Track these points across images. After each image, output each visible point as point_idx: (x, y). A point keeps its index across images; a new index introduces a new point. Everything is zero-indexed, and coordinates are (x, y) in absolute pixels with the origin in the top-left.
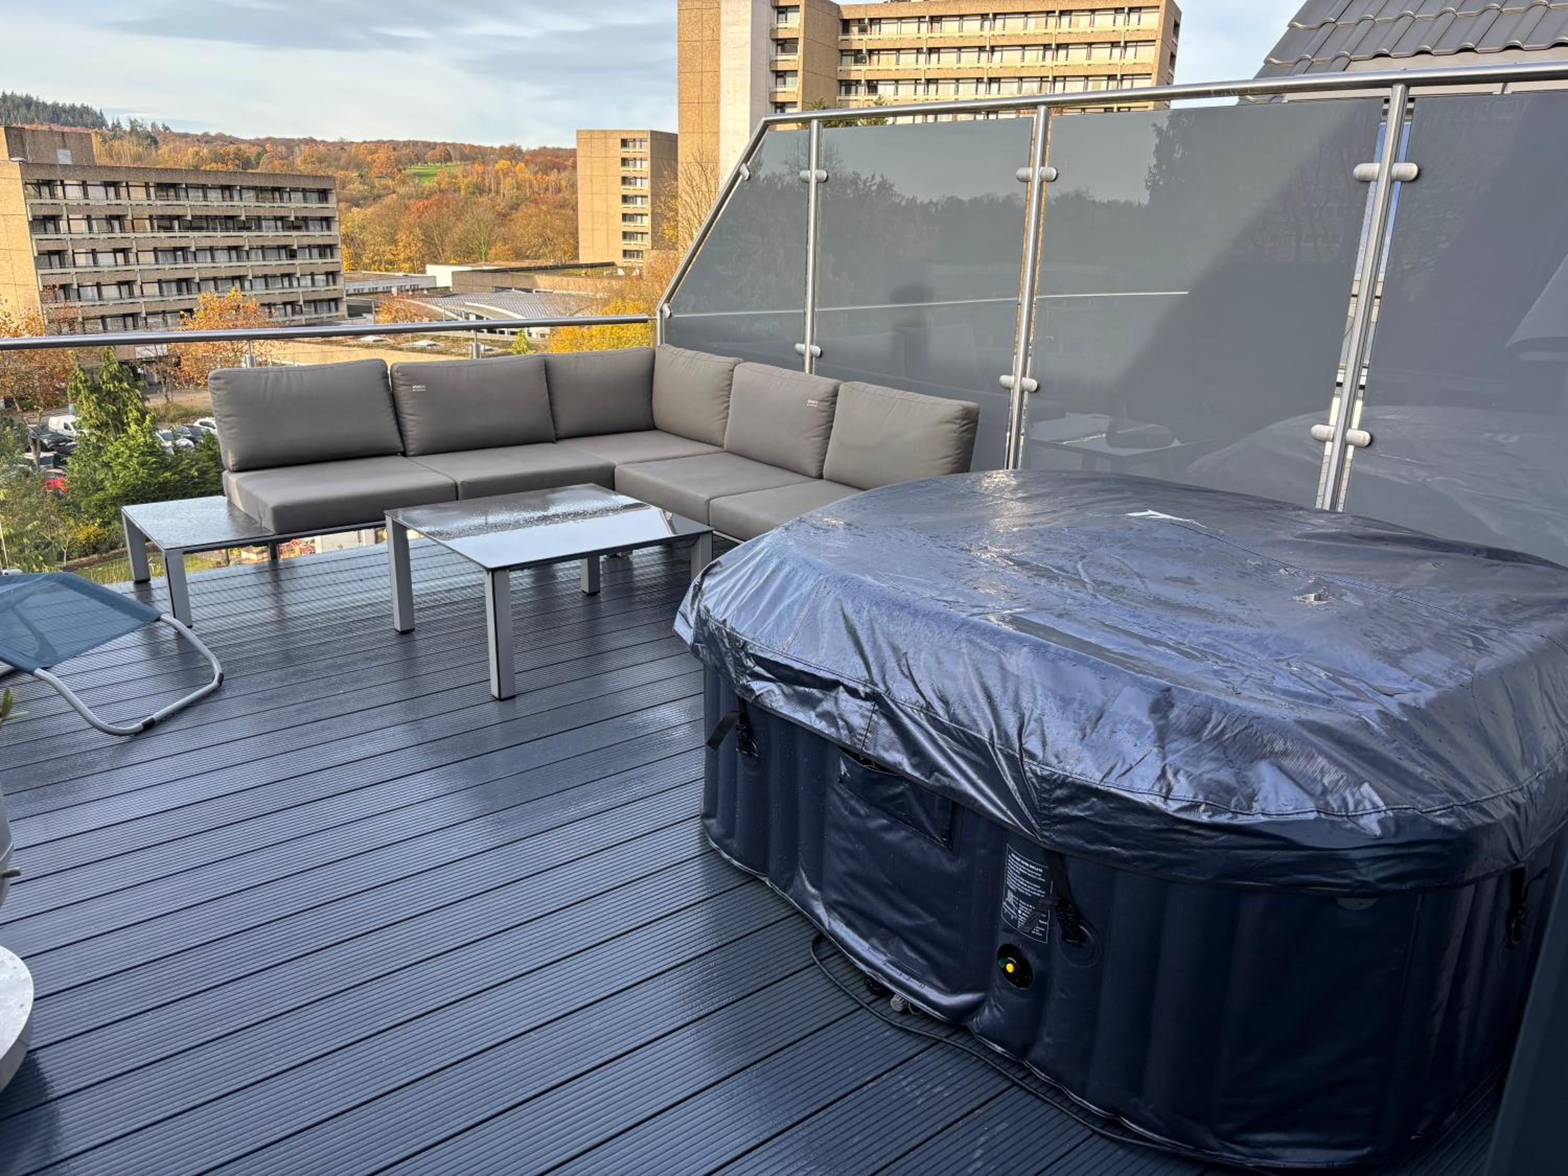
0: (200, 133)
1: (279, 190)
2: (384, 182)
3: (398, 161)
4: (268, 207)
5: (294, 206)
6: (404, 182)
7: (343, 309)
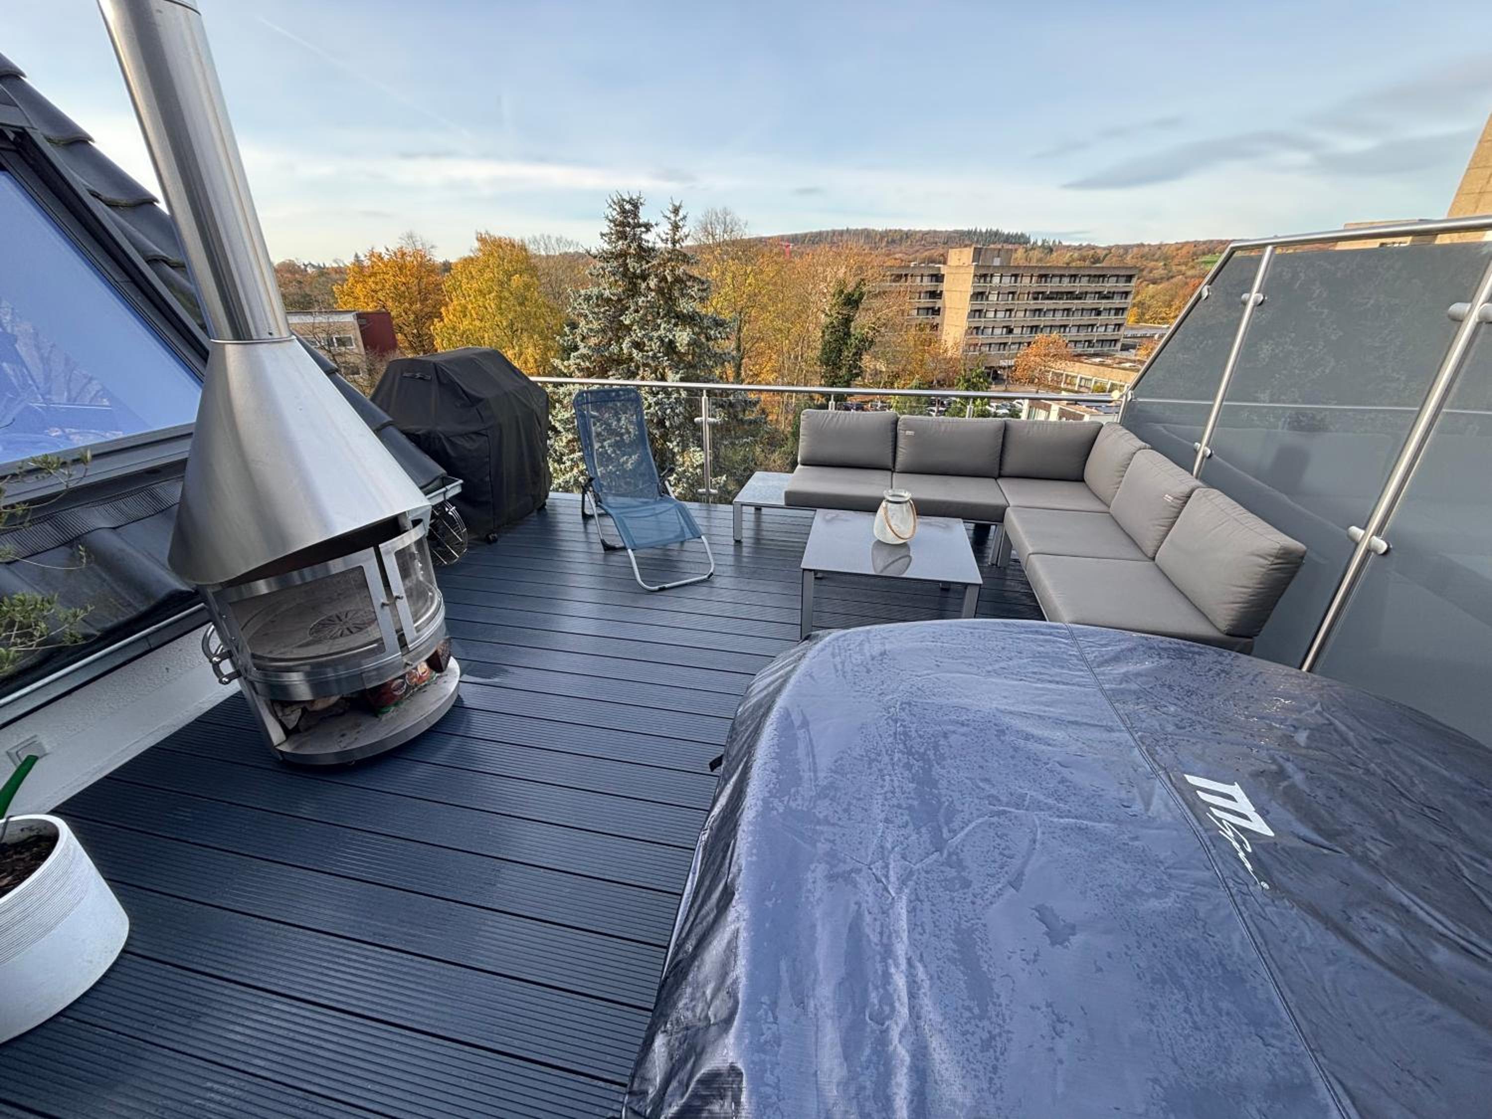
0: (1076, 244)
1: (1104, 276)
2: (1179, 268)
3: (1194, 254)
4: (1094, 287)
5: (1109, 285)
6: (1193, 267)
7: (1119, 345)
